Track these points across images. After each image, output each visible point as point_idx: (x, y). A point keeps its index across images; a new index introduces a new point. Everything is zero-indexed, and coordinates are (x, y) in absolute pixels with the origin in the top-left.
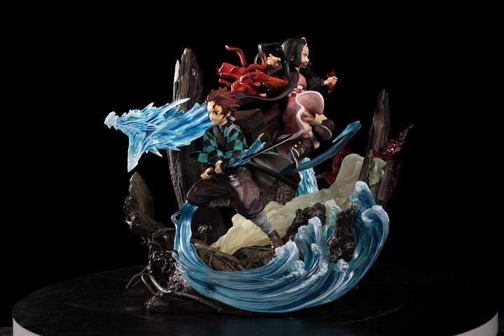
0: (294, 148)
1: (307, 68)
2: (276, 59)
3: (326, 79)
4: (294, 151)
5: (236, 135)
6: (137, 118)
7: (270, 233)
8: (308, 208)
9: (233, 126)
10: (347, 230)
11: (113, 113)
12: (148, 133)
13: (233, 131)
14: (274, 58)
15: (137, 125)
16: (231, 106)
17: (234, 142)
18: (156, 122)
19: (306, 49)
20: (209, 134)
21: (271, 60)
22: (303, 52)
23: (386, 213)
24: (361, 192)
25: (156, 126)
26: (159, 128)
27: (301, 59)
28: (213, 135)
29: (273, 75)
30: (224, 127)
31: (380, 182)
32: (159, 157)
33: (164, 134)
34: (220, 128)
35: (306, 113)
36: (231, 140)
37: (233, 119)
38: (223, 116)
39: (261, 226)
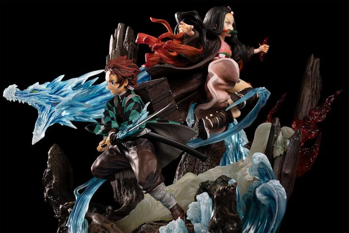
0: (209, 117)
1: (232, 37)
2: (189, 26)
3: (257, 47)
4: (207, 121)
5: (132, 104)
6: (41, 90)
7: (171, 207)
8: (207, 182)
9: (133, 96)
10: (227, 209)
11: (15, 86)
12: (54, 105)
13: (131, 101)
14: (187, 25)
15: (40, 97)
16: (126, 74)
17: (129, 112)
18: (63, 94)
19: (229, 17)
20: (110, 105)
21: (184, 28)
22: (226, 20)
23: (283, 189)
24: (259, 165)
25: (61, 98)
26: (64, 100)
27: (223, 26)
28: (114, 106)
29: (189, 44)
30: (123, 97)
31: (285, 153)
32: (74, 129)
33: (72, 106)
34: (119, 98)
35: (221, 81)
36: (127, 110)
37: (131, 88)
38: (118, 85)
39: (160, 200)
